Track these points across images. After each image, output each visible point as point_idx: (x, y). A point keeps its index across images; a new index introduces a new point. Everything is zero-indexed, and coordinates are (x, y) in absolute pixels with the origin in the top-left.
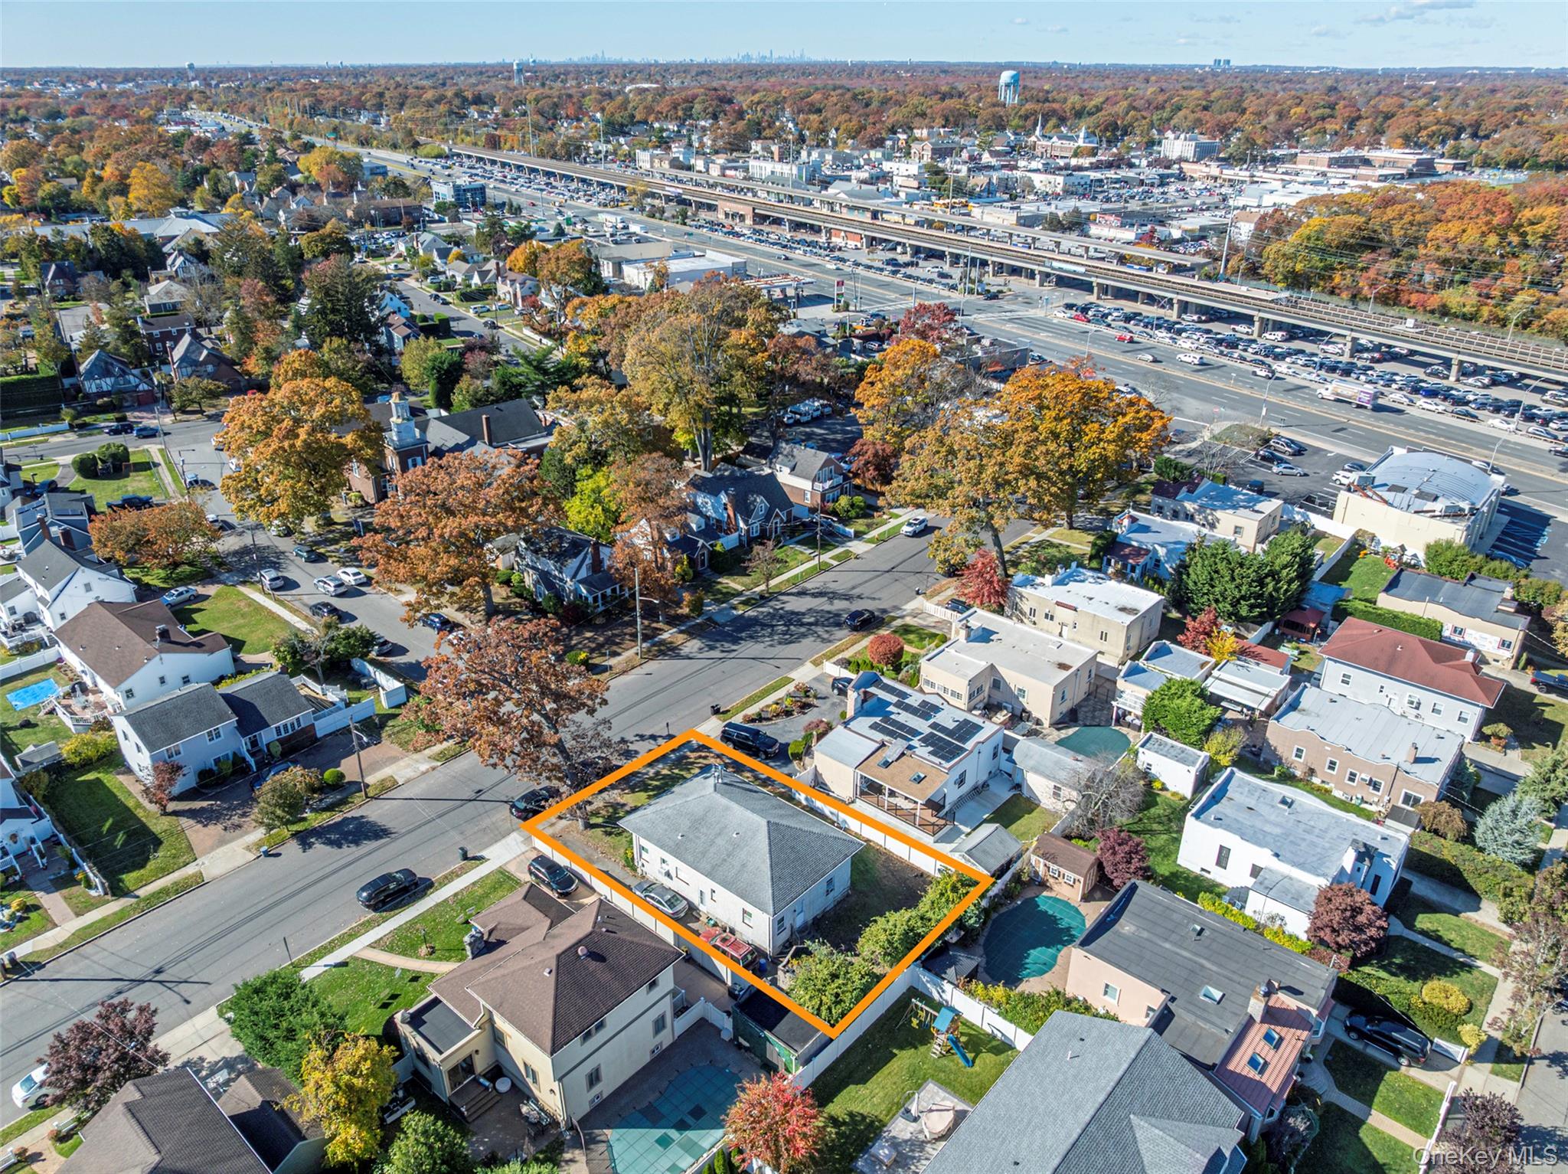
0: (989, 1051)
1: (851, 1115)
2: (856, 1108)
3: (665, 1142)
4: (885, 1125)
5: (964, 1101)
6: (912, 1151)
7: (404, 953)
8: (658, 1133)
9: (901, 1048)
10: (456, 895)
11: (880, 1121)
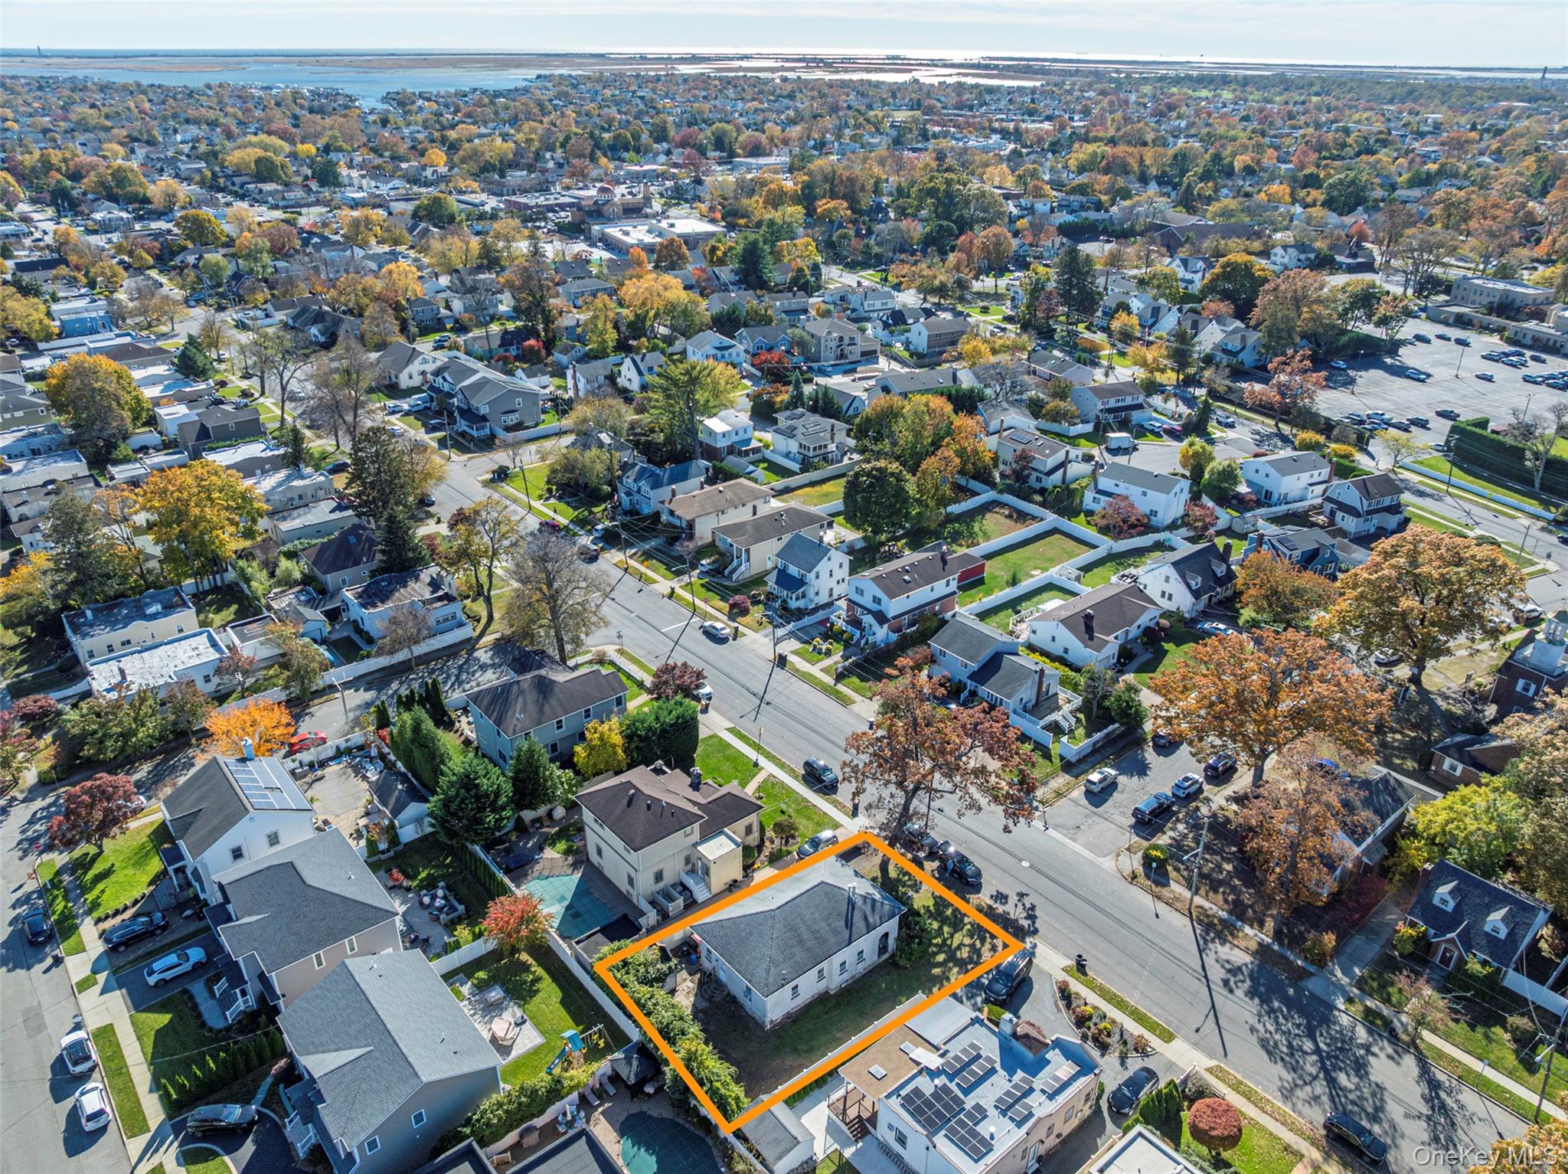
2: (541, 994)
4: (520, 1004)
11: (525, 1003)
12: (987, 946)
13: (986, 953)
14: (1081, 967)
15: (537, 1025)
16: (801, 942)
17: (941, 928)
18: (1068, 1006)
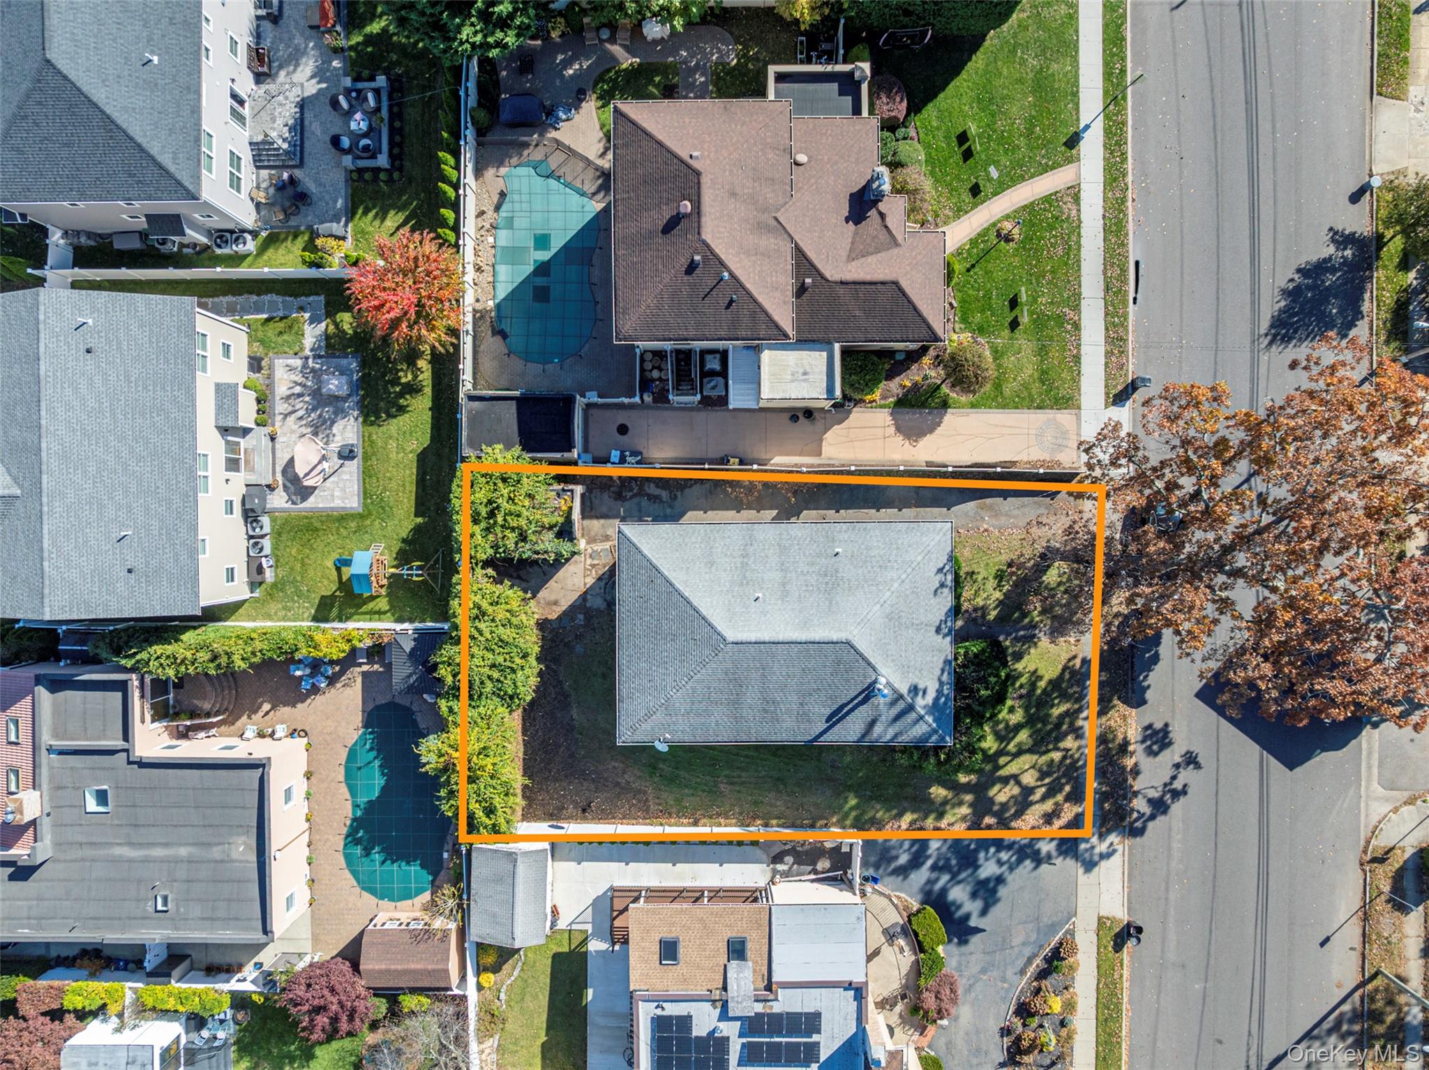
0: (333, 596)
1: (402, 410)
2: (403, 421)
3: (542, 241)
4: (364, 422)
5: (312, 510)
6: (320, 416)
7: (1029, 208)
8: (557, 244)
9: (417, 530)
10: (1077, 326)
11: (372, 424)
12: (1048, 806)
13: (1033, 816)
14: (1126, 934)
15: (367, 474)
16: (736, 703)
17: (1018, 728)
18: (1042, 975)
